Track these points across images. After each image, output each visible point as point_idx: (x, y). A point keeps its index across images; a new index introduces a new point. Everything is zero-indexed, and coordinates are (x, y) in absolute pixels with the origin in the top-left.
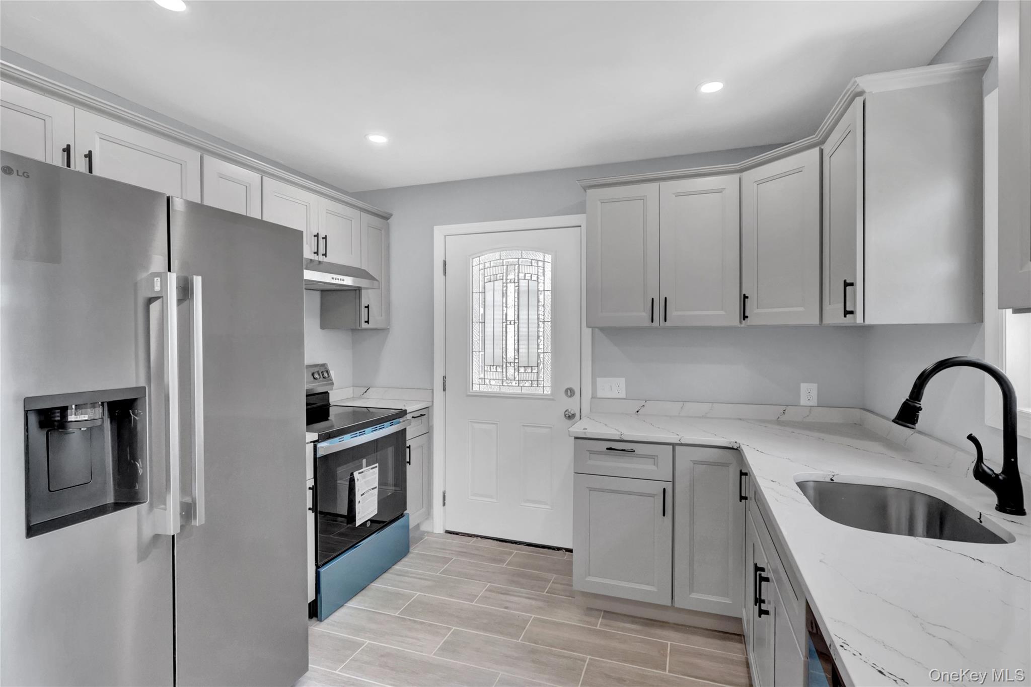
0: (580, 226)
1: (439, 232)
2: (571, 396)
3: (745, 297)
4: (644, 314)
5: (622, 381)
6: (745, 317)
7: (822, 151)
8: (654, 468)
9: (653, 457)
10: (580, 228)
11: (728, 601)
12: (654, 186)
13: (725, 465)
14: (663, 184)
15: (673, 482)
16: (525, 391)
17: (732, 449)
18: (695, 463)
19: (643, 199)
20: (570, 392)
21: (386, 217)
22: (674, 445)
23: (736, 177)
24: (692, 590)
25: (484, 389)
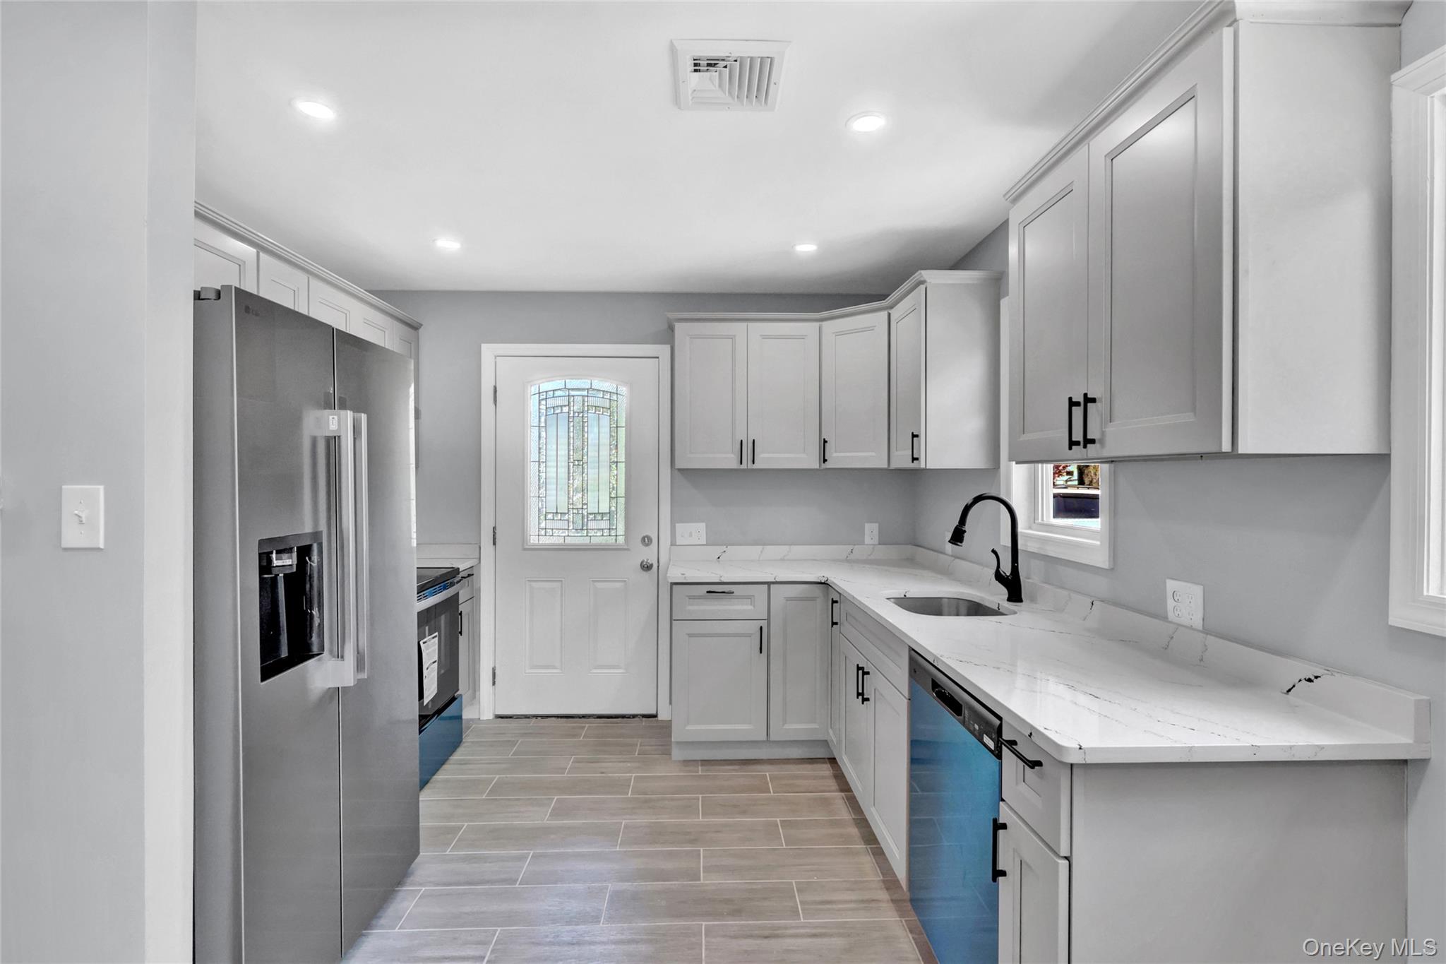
0: (658, 358)
1: (488, 351)
2: (647, 545)
3: (825, 442)
4: (733, 456)
5: (702, 526)
6: (825, 461)
7: (889, 315)
8: (751, 607)
9: (750, 597)
10: (657, 359)
11: (815, 726)
12: (744, 325)
13: (813, 599)
14: (751, 325)
15: (769, 620)
16: (594, 541)
17: (821, 583)
18: (788, 599)
19: (732, 338)
20: (646, 541)
21: (415, 327)
22: (769, 584)
23: (817, 324)
24: (785, 722)
25: (545, 541)
